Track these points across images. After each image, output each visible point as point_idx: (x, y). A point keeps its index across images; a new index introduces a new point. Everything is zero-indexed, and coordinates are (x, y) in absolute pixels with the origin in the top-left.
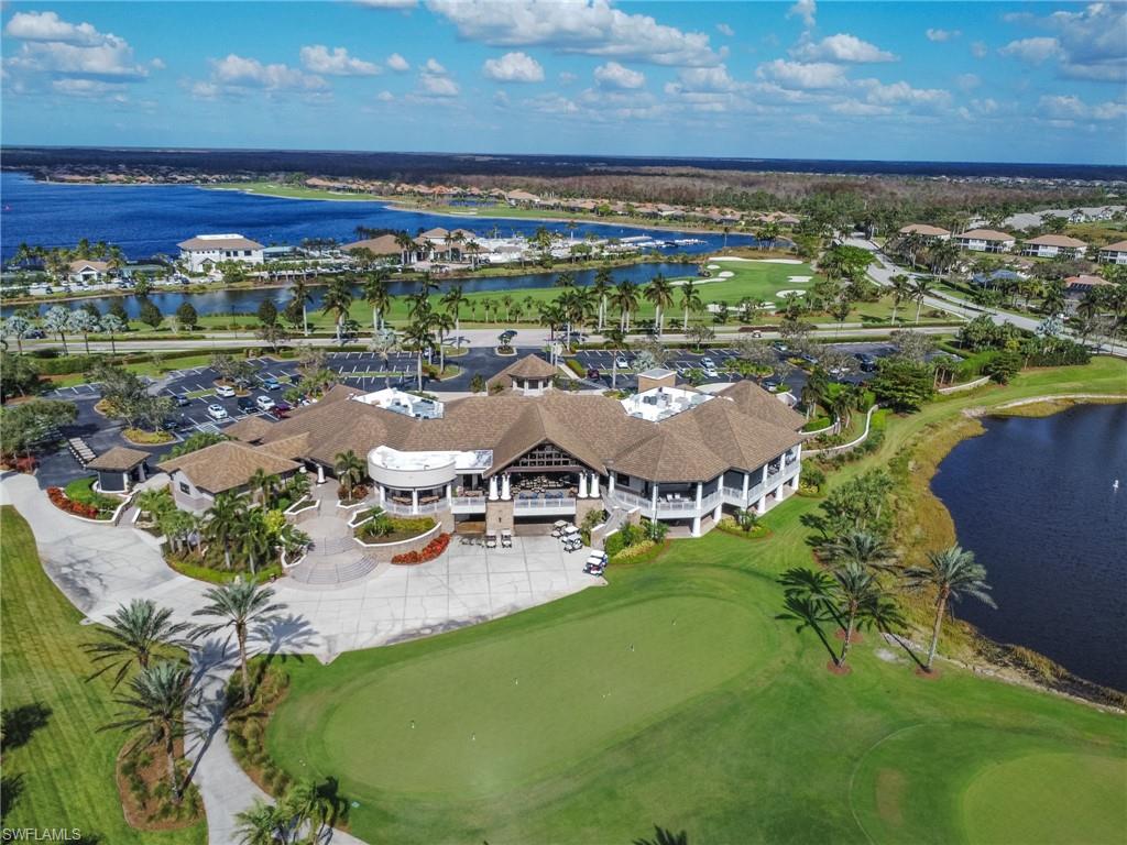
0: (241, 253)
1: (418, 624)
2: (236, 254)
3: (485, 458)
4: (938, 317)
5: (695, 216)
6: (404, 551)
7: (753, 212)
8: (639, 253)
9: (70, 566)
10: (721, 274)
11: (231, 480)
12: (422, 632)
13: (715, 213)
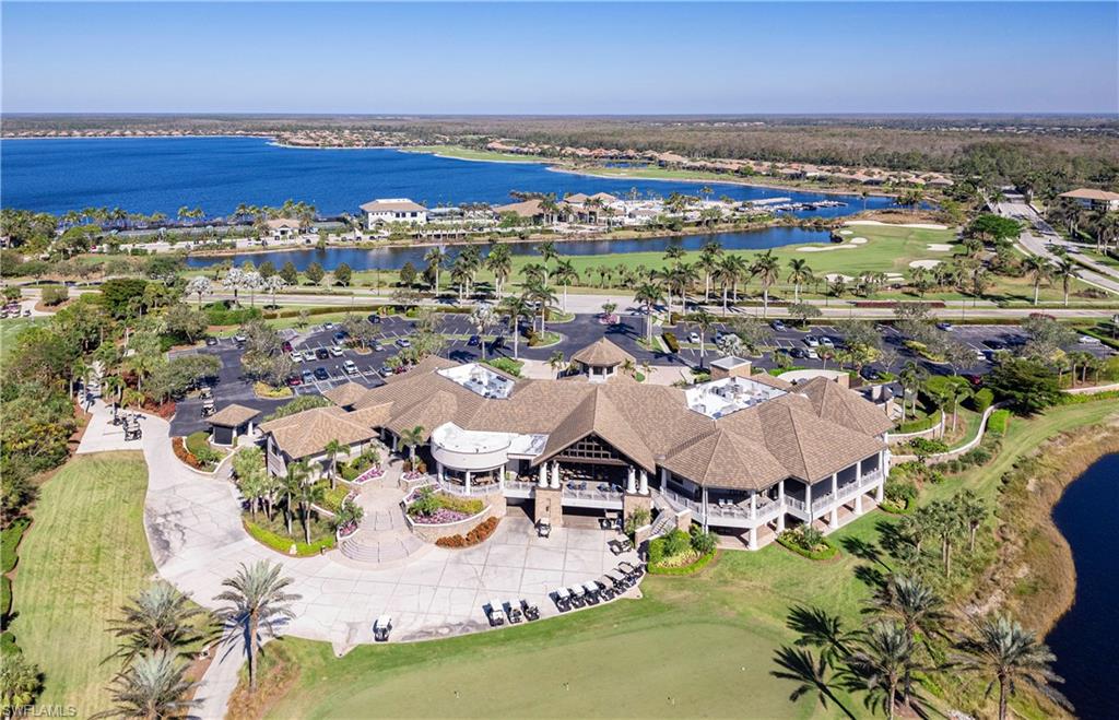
0: (408, 215)
1: (438, 621)
2: (404, 215)
3: (540, 442)
4: (1095, 297)
5: (838, 178)
6: (450, 534)
7: (902, 173)
8: (771, 216)
9: (165, 516)
10: (854, 240)
11: (311, 447)
12: (440, 631)
13: (861, 176)
